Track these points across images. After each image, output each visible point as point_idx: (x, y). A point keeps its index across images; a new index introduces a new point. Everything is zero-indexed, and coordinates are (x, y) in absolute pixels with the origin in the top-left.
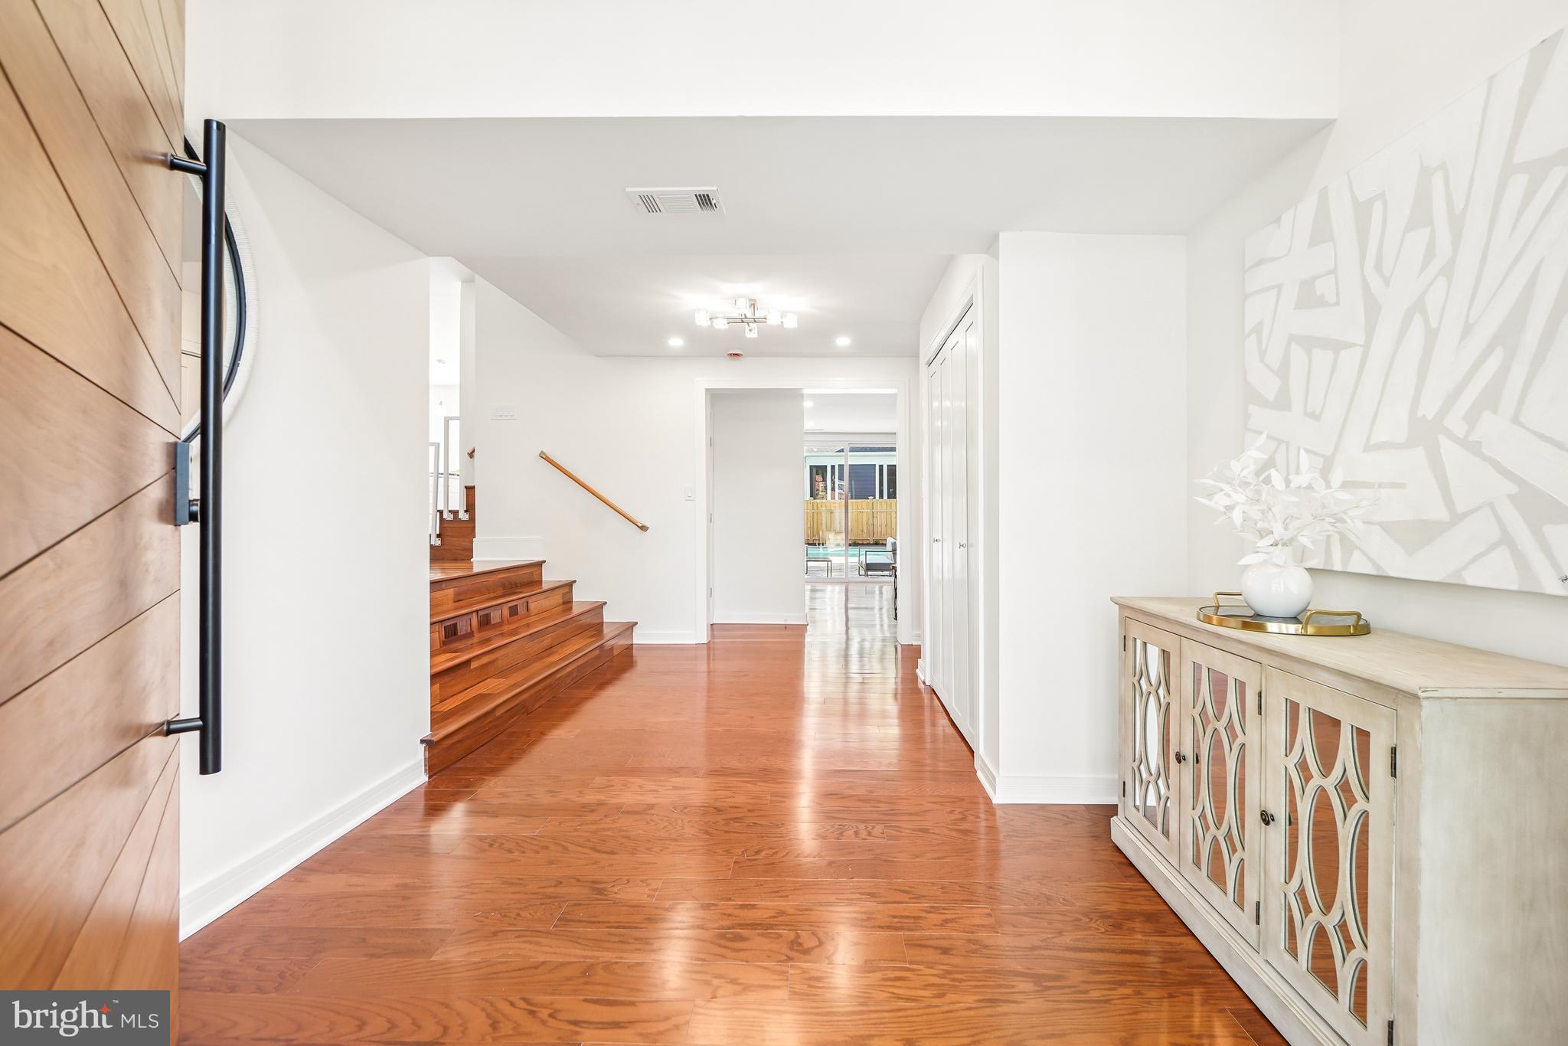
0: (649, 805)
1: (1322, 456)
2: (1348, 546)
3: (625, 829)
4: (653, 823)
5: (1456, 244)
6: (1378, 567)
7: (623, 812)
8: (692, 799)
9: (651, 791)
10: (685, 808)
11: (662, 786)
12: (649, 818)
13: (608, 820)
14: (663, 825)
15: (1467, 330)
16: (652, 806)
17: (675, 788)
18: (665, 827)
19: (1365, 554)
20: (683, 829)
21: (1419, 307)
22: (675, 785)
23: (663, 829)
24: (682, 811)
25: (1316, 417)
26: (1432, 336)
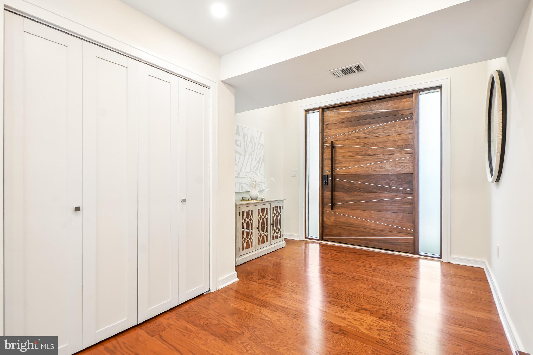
0: (358, 312)
1: (238, 172)
2: (242, 187)
3: (368, 304)
4: (357, 303)
5: (255, 148)
6: (246, 190)
7: (369, 311)
8: (339, 310)
9: (357, 320)
10: (343, 306)
11: (350, 322)
12: (358, 306)
13: (376, 309)
14: (353, 301)
15: (256, 160)
16: (357, 311)
17: (344, 319)
18: (352, 300)
19: (245, 189)
20: (346, 298)
21: (251, 154)
22: (344, 321)
23: (353, 300)
24: (345, 305)
25: (237, 165)
26: (252, 159)
